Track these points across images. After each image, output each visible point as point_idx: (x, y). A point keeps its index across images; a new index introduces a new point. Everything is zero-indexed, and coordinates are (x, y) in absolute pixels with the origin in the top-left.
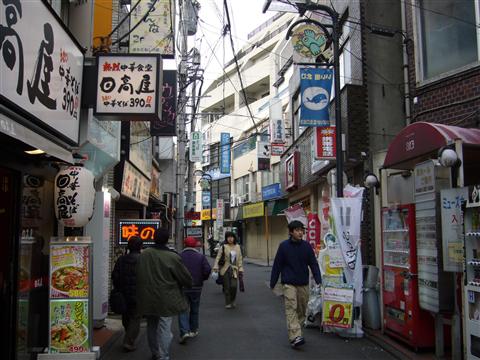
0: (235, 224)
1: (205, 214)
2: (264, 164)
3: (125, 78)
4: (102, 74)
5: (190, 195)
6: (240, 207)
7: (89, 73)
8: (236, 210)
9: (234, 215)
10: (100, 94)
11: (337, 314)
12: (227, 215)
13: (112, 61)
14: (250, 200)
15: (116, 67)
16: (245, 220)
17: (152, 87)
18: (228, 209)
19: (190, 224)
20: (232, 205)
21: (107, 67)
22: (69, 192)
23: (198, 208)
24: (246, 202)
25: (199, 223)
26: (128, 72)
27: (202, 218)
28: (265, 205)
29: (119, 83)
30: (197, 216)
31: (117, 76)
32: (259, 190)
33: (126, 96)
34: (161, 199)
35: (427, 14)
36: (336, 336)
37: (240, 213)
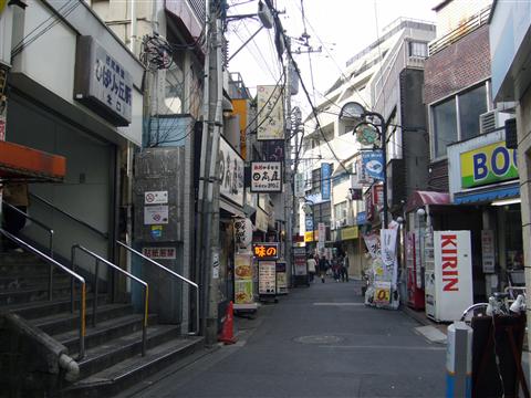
0: (335, 245)
1: (308, 236)
2: (357, 194)
3: (265, 173)
4: (254, 172)
5: (295, 217)
6: (339, 230)
7: (248, 171)
8: (335, 233)
9: (334, 236)
10: (253, 181)
11: (382, 296)
12: (328, 237)
13: (258, 164)
14: (347, 223)
15: (260, 167)
16: (344, 241)
17: (279, 177)
18: (328, 232)
19: (296, 245)
20: (333, 228)
21: (256, 168)
22: (241, 230)
23: (302, 232)
24: (344, 226)
25: (303, 244)
26: (266, 170)
27: (305, 240)
28: (359, 229)
29: (262, 176)
30: (302, 239)
31: (261, 172)
32: (355, 215)
33: (266, 182)
34: (274, 226)
35: (438, 116)
36: (384, 308)
37: (339, 235)
